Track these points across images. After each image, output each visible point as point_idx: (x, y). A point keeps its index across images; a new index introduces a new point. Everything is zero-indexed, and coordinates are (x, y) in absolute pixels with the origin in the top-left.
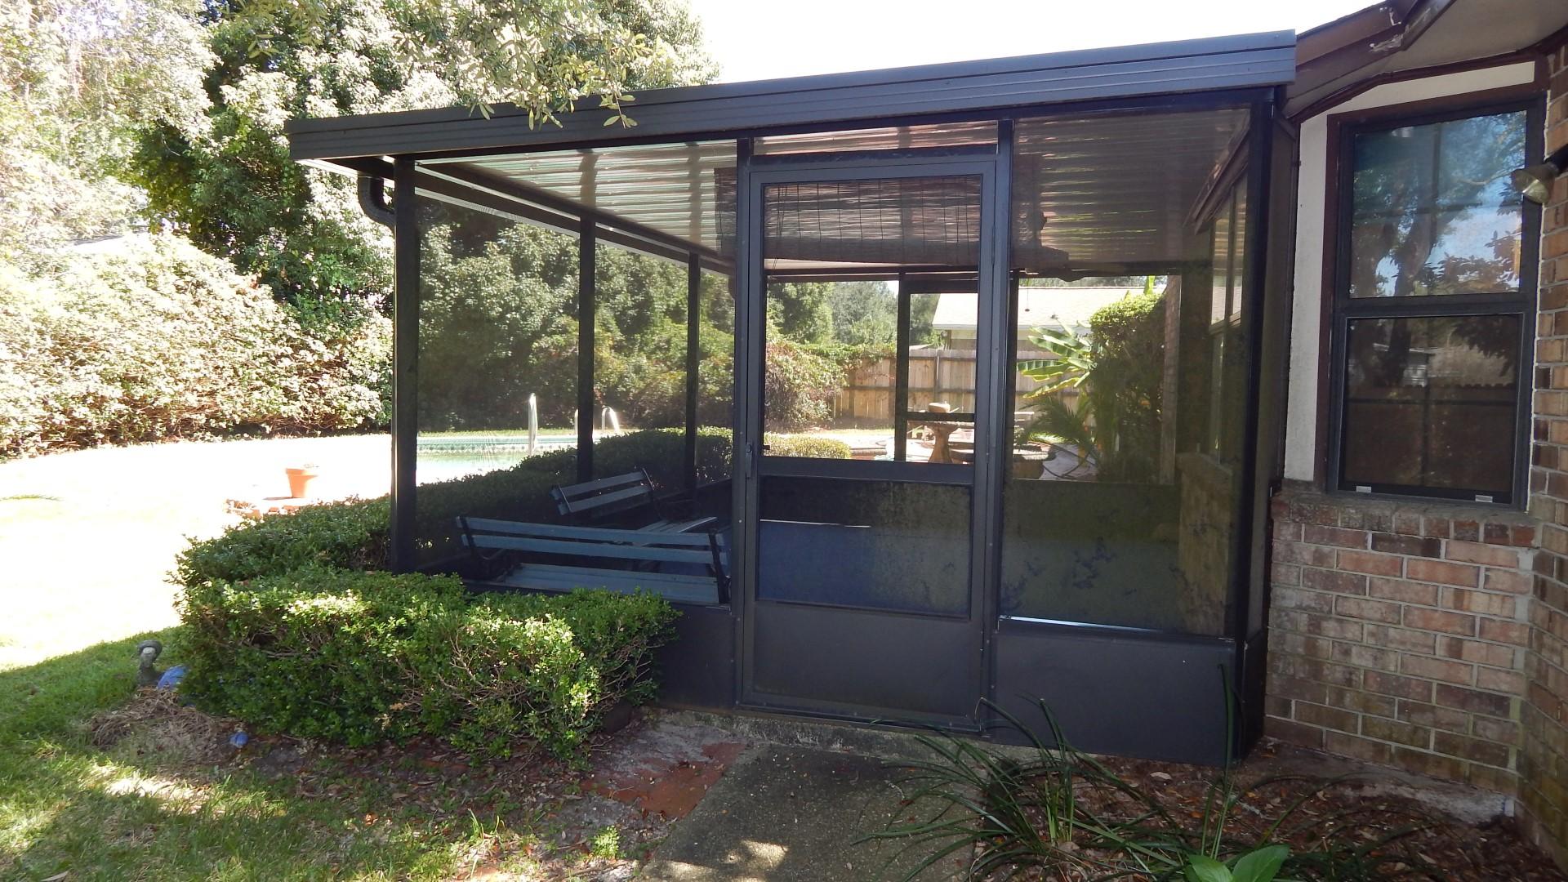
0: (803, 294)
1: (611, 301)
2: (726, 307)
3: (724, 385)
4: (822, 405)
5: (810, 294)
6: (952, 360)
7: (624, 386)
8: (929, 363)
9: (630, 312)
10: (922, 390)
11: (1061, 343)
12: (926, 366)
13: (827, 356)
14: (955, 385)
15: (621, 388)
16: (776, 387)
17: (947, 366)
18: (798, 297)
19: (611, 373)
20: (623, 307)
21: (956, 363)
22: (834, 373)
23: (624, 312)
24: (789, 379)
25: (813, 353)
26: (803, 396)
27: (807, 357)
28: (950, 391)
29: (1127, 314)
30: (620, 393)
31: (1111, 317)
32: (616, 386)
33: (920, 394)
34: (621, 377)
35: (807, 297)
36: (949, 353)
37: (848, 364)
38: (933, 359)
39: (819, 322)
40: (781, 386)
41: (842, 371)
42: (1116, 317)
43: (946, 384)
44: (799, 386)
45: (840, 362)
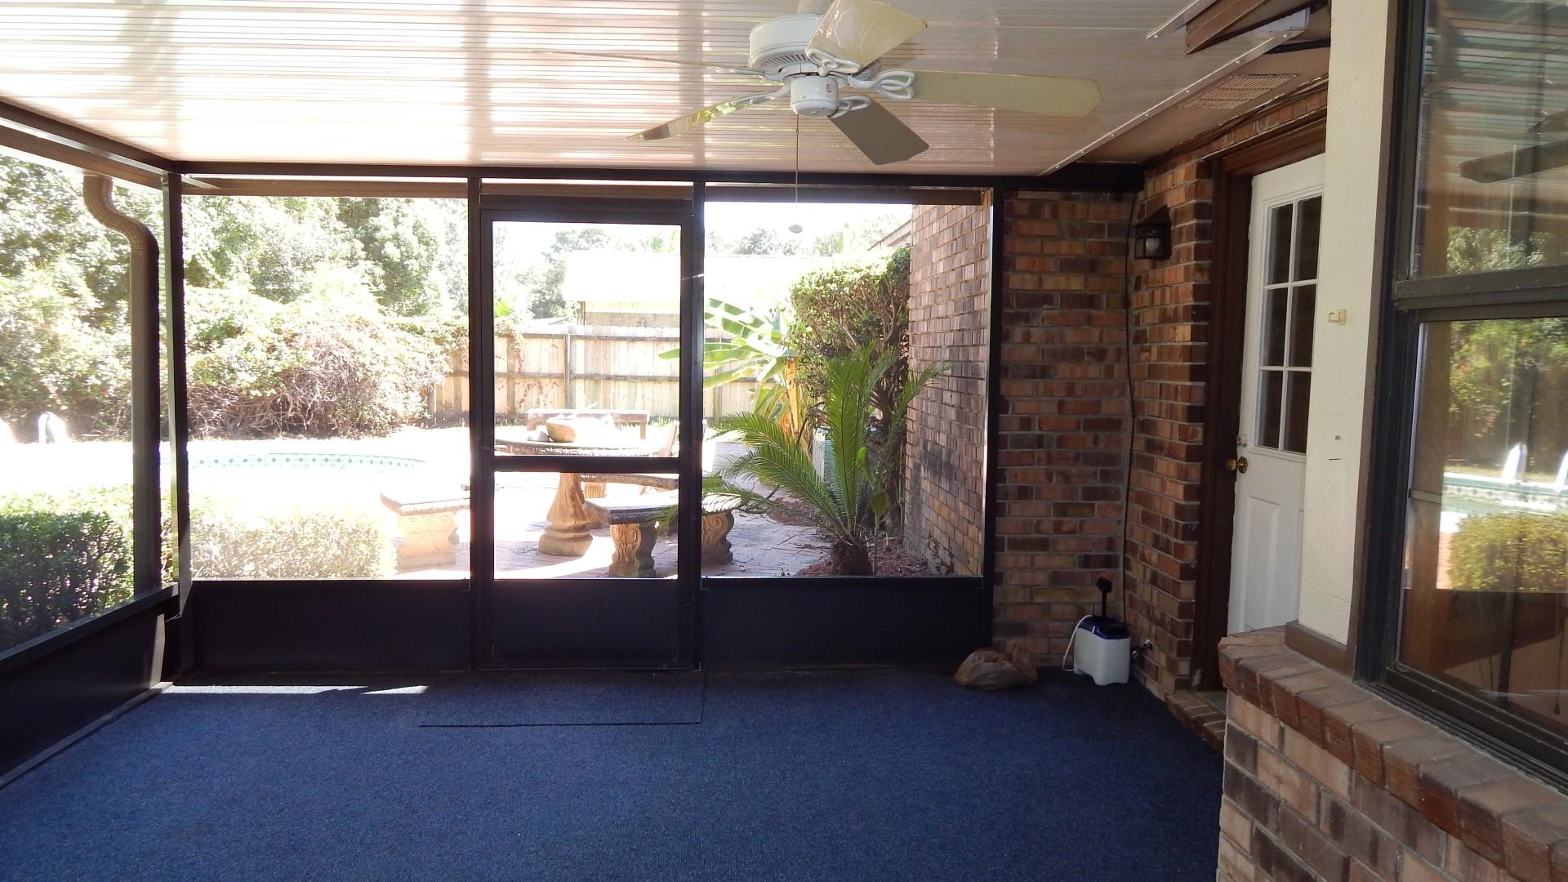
0: (409, 257)
1: (79, 251)
2: (290, 267)
3: (263, 373)
4: (415, 397)
5: (416, 259)
6: (586, 338)
7: (97, 377)
8: (556, 342)
9: (111, 268)
10: (550, 376)
11: (734, 319)
12: (553, 345)
13: (421, 332)
14: (591, 370)
15: (93, 380)
16: (344, 375)
17: (580, 344)
18: (402, 261)
19: (77, 357)
20: (100, 261)
21: (591, 343)
22: (431, 355)
23: (102, 267)
24: (363, 365)
25: (402, 329)
26: (385, 385)
27: (390, 335)
28: (586, 377)
29: (848, 278)
30: (93, 386)
31: (825, 282)
32: (84, 378)
33: (546, 381)
34: (94, 364)
35: (413, 261)
36: (581, 330)
37: (451, 343)
38: (562, 337)
39: (429, 291)
40: (352, 373)
41: (442, 353)
42: (831, 282)
43: (579, 369)
44: (378, 374)
45: (438, 341)
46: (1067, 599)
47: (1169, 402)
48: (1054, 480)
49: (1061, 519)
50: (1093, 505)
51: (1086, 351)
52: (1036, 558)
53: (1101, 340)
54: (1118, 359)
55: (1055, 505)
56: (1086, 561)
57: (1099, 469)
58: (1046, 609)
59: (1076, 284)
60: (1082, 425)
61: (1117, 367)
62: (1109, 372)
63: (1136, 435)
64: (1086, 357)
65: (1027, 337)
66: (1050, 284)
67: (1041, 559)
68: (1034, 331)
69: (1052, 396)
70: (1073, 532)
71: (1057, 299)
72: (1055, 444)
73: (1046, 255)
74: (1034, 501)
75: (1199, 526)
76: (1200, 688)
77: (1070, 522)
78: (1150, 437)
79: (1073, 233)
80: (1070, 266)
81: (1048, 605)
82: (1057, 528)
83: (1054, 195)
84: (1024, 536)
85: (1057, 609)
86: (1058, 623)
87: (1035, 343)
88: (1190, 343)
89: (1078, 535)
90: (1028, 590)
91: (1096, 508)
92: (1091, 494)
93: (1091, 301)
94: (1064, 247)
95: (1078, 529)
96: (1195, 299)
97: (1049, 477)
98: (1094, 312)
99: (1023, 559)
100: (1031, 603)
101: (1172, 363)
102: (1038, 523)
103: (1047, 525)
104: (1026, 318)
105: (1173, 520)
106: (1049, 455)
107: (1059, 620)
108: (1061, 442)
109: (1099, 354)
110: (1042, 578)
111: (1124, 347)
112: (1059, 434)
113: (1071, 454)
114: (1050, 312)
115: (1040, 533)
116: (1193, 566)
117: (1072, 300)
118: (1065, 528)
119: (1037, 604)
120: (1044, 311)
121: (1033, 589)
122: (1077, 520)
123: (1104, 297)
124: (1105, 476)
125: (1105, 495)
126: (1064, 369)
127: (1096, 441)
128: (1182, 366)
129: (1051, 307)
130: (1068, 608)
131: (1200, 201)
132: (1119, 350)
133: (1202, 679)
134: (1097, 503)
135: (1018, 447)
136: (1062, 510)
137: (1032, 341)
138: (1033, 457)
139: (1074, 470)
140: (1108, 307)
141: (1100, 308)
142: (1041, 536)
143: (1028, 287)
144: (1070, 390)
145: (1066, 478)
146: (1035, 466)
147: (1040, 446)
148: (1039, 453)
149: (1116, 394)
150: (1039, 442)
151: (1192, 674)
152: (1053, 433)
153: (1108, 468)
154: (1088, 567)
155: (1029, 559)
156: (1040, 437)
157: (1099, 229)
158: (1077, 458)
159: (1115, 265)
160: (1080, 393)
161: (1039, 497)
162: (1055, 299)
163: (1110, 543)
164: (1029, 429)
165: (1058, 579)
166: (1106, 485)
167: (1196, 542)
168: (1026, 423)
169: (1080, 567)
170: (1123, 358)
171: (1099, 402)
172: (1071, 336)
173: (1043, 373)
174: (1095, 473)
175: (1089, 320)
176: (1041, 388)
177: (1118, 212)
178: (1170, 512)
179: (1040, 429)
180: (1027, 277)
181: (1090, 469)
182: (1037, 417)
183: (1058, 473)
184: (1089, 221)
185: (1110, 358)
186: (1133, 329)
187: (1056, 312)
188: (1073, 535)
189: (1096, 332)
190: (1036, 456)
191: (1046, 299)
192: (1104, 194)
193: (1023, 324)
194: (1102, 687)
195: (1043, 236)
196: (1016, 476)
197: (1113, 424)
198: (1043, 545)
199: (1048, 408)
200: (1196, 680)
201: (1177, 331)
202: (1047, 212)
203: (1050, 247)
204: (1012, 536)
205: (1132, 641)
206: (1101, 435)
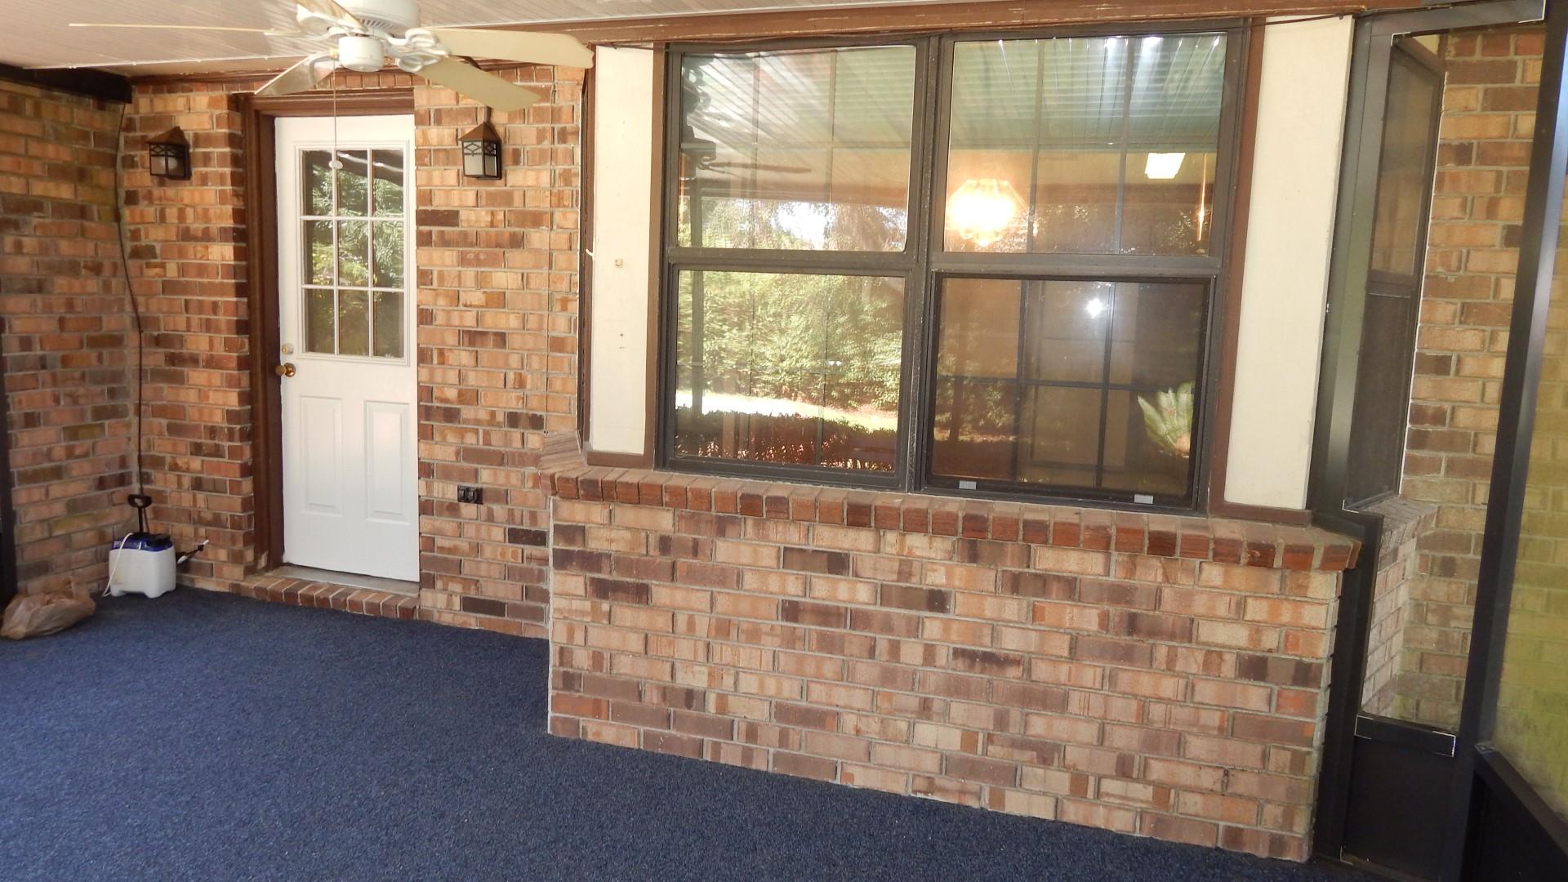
46: (86, 525)
47: (204, 317)
48: (62, 403)
49: (72, 443)
50: (102, 426)
51: (82, 264)
52: (51, 488)
53: (96, 254)
54: (114, 275)
55: (65, 429)
56: (102, 483)
57: (105, 387)
58: (67, 542)
59: (65, 192)
60: (85, 342)
61: (114, 282)
62: (107, 287)
63: (144, 350)
64: (83, 272)
65: (19, 248)
66: (39, 189)
67: (56, 489)
68: (26, 240)
69: (52, 312)
70: (86, 455)
71: (48, 207)
72: (59, 364)
73: (31, 157)
74: (42, 427)
75: (253, 428)
76: (267, 569)
77: (81, 446)
78: (172, 351)
79: (59, 139)
80: (58, 172)
81: (68, 535)
82: (70, 453)
83: (36, 92)
84: (37, 467)
85: (77, 538)
86: (81, 552)
87: (27, 254)
88: (233, 263)
89: (91, 457)
90: (45, 525)
91: (106, 427)
92: (100, 413)
93: (82, 212)
94: (51, 150)
95: (91, 451)
96: (235, 222)
97: (57, 400)
98: (87, 224)
99: (37, 492)
100: (50, 537)
101: (205, 280)
102: (50, 451)
103: (59, 451)
104: (16, 226)
105: (226, 425)
106: (54, 376)
107: (81, 549)
108: (65, 361)
109: (96, 269)
110: (59, 509)
111: (120, 262)
112: (61, 353)
113: (77, 374)
114: (41, 220)
115: (53, 461)
116: (250, 464)
117: (63, 209)
118: (78, 452)
119: (57, 537)
120: (35, 219)
121: (50, 523)
122: (89, 442)
123: (95, 208)
124: (112, 393)
125: (115, 413)
126: (61, 283)
127: (100, 358)
128: (222, 284)
129: (42, 215)
130: (89, 534)
131: (232, 131)
132: (115, 265)
133: (268, 561)
134: (107, 422)
135: (20, 371)
136: (73, 433)
137: (25, 251)
138: (37, 380)
139: (81, 391)
140: (100, 218)
141: (92, 220)
142: (53, 464)
143: (14, 190)
144: (70, 305)
145: (74, 399)
146: (40, 390)
147: (44, 367)
148: (44, 375)
149: (115, 310)
150: (43, 363)
151: (256, 559)
152: (55, 353)
153: (114, 386)
154: (104, 489)
155: (43, 491)
156: (42, 358)
157: (85, 136)
158: (83, 377)
159: (103, 176)
160: (80, 309)
161: (47, 423)
162: (45, 205)
163: (123, 462)
164: (30, 350)
165: (75, 507)
166: (113, 403)
167: (250, 442)
168: (26, 343)
169: (96, 490)
170: (120, 273)
171: (100, 319)
172: (65, 248)
173: (40, 288)
174: (102, 392)
175: (83, 232)
176: (39, 303)
177: (100, 120)
178: (218, 419)
179: (42, 348)
180: (14, 179)
181: (97, 389)
182: (38, 336)
183: (66, 395)
184: (73, 126)
185: (107, 271)
186: (129, 245)
187: (48, 221)
188: (86, 459)
189: (91, 245)
190: (40, 378)
191: (36, 206)
192: (87, 99)
193: (14, 232)
194: (156, 599)
195: (30, 136)
196: (20, 402)
197: (115, 341)
198: (57, 473)
199: (49, 326)
200: (263, 562)
201: (210, 250)
202: (28, 108)
203: (34, 149)
204: (22, 469)
205: (176, 548)
206: (106, 352)
